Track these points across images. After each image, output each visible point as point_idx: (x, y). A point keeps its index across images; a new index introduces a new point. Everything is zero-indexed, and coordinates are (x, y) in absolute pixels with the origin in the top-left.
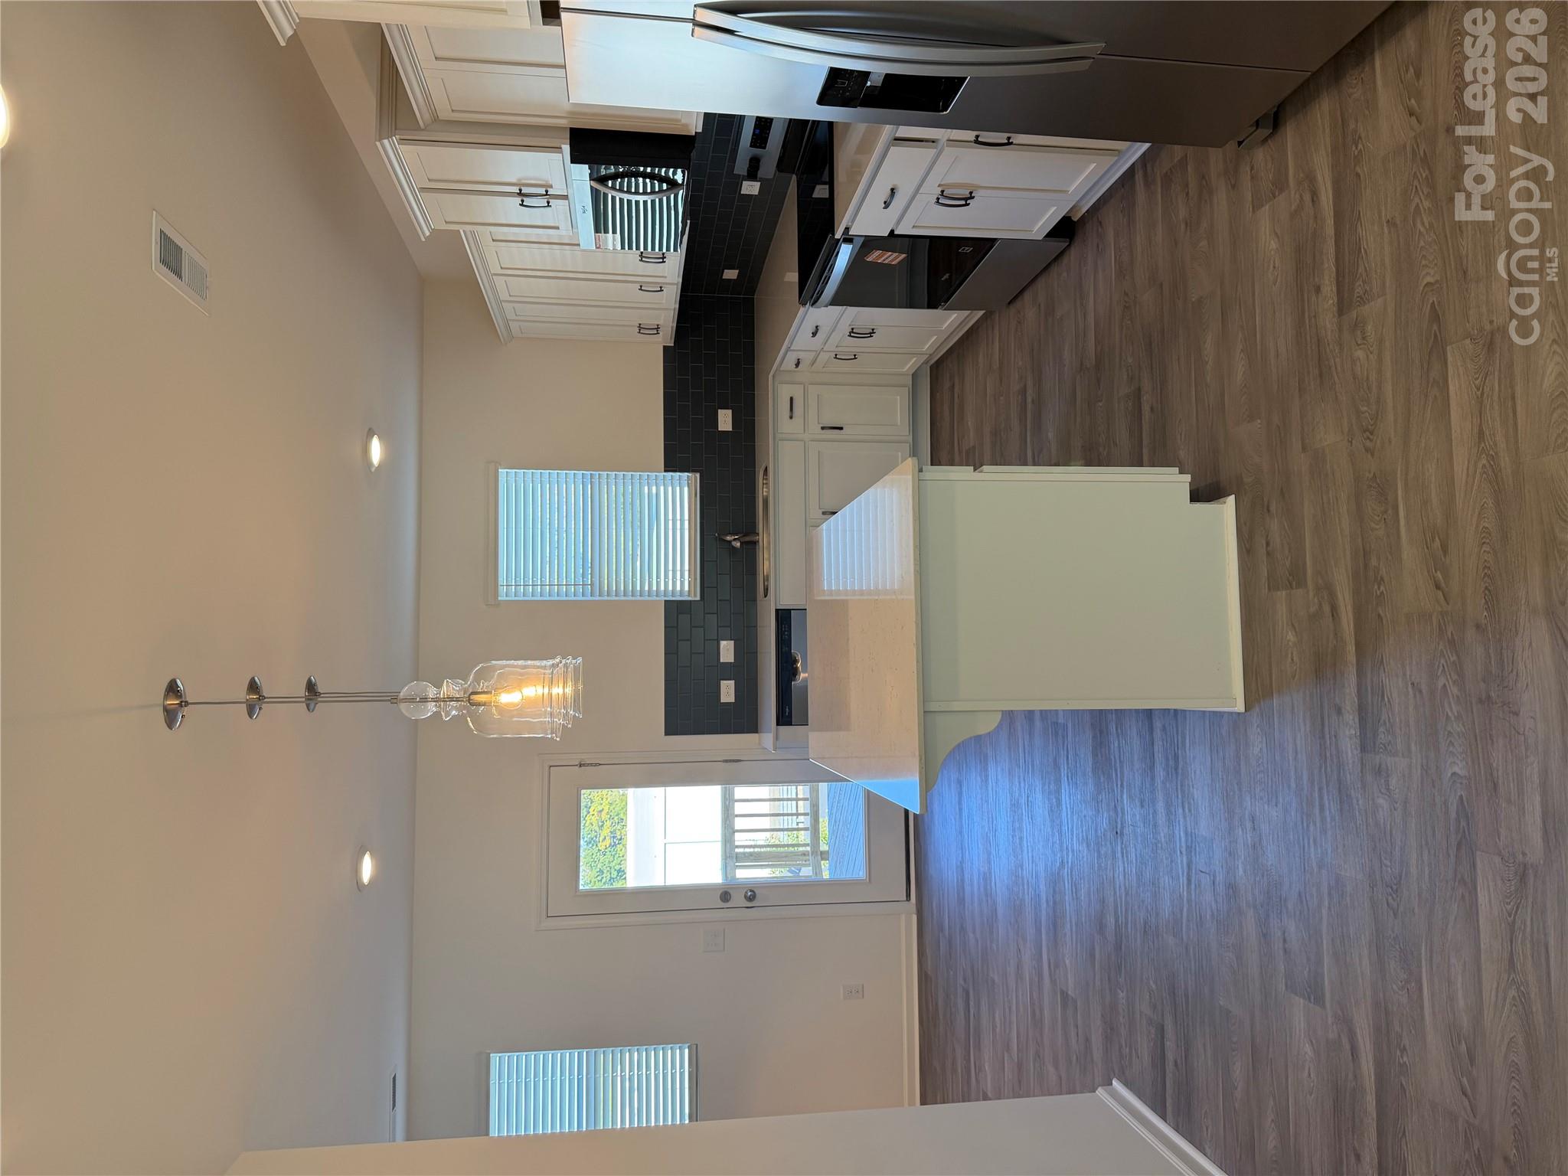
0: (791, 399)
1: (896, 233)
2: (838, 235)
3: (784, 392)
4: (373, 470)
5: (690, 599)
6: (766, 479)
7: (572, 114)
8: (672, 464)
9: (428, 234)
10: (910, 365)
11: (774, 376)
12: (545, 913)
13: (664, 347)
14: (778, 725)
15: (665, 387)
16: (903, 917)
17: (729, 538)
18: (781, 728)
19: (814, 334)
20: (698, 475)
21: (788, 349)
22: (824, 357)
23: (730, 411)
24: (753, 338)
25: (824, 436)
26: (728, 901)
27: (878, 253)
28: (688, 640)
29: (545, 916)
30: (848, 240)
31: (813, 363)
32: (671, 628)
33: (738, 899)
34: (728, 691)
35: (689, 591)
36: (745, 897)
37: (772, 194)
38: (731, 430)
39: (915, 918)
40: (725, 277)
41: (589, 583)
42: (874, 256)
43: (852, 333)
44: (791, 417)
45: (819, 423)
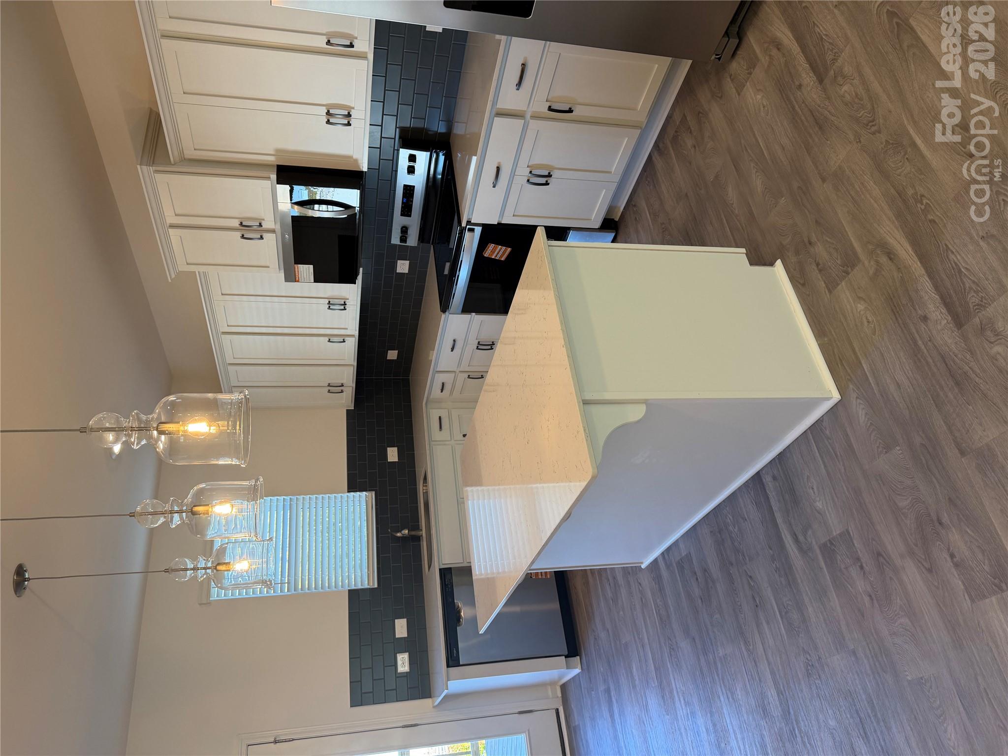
0: (440, 418)
3: (434, 414)
4: (114, 457)
6: (426, 486)
7: (279, 152)
8: (353, 486)
9: (173, 276)
11: (426, 404)
13: (347, 410)
14: (448, 666)
15: (348, 453)
18: (451, 669)
24: (410, 402)
34: (403, 663)
37: (418, 271)
38: (397, 460)
41: (286, 581)
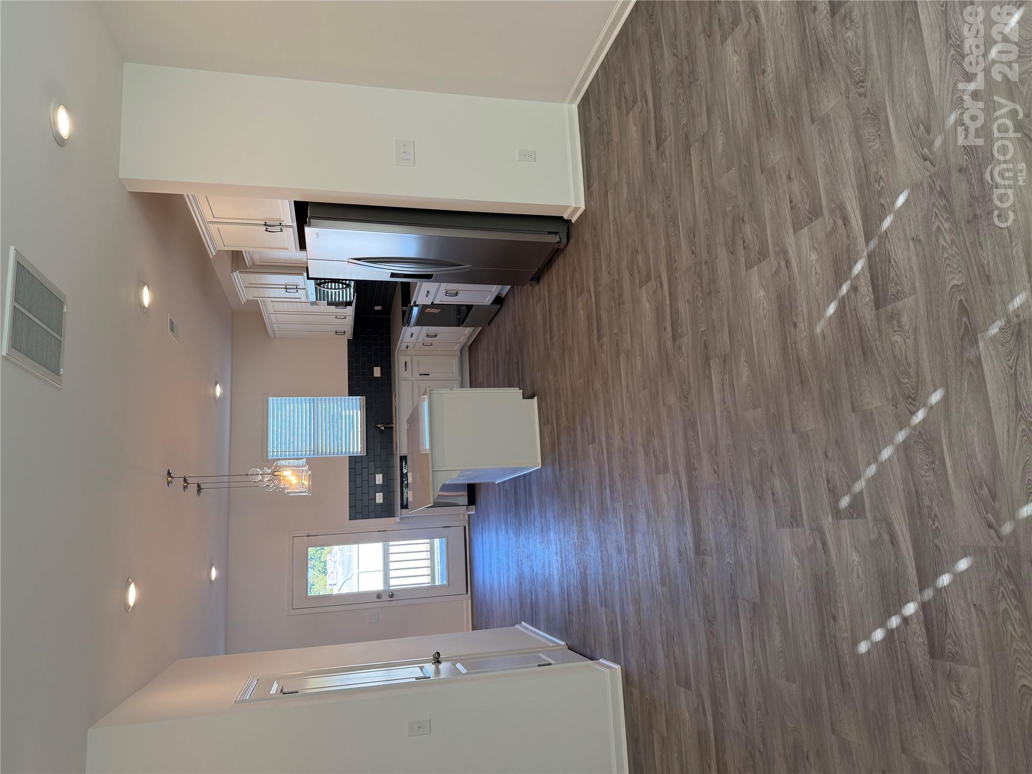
1: (434, 303)
2: (412, 304)
5: (361, 455)
10: (457, 347)
12: (291, 606)
16: (465, 601)
17: (379, 426)
19: (411, 336)
20: (365, 397)
21: (402, 342)
22: (418, 345)
23: (380, 368)
25: (421, 378)
26: (380, 598)
27: (429, 309)
28: (360, 475)
29: (291, 608)
30: (417, 306)
31: (414, 346)
32: (351, 469)
33: (385, 597)
35: (361, 452)
36: (389, 596)
39: (470, 601)
40: (375, 309)
42: (428, 310)
43: (427, 336)
44: (406, 370)
45: (418, 372)
